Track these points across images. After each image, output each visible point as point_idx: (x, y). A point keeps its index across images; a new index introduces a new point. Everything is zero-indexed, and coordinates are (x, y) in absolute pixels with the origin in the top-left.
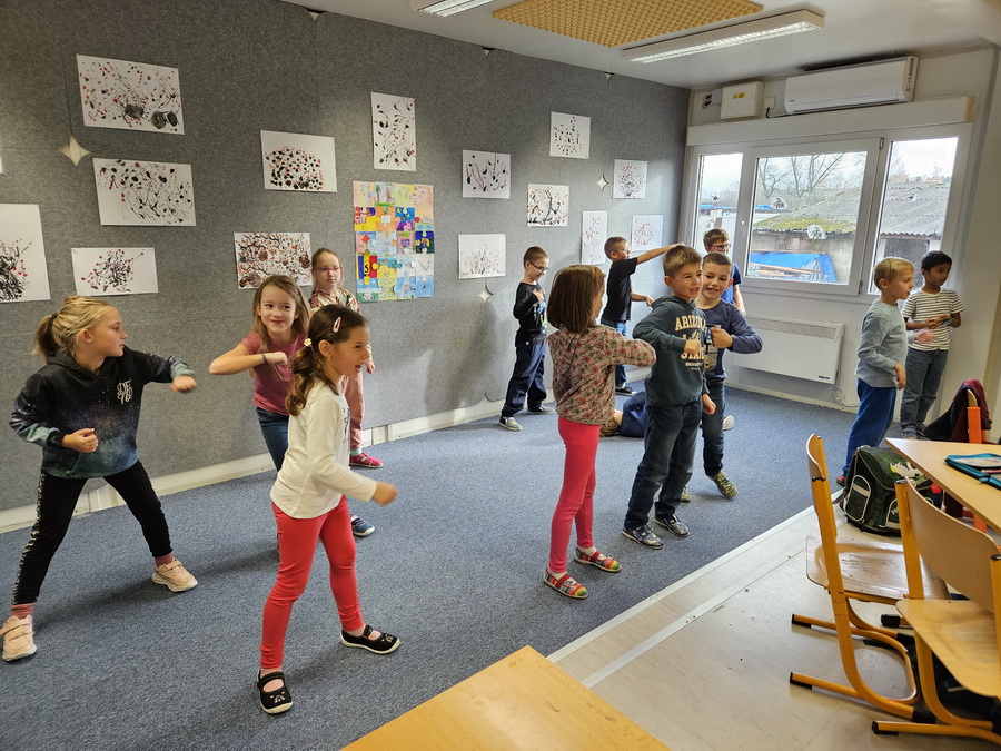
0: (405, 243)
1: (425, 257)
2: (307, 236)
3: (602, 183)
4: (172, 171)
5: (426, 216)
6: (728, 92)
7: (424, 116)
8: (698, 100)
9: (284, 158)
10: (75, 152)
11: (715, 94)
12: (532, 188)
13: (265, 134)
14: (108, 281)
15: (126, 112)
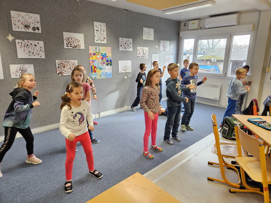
0: (104, 63)
1: (109, 66)
2: (76, 61)
3: (157, 47)
4: (38, 43)
5: (109, 55)
6: (190, 22)
7: (109, 28)
8: (183, 24)
9: (70, 39)
10: (10, 38)
11: (187, 23)
12: (138, 48)
13: (64, 33)
14: (20, 74)
15: (25, 27)
